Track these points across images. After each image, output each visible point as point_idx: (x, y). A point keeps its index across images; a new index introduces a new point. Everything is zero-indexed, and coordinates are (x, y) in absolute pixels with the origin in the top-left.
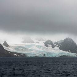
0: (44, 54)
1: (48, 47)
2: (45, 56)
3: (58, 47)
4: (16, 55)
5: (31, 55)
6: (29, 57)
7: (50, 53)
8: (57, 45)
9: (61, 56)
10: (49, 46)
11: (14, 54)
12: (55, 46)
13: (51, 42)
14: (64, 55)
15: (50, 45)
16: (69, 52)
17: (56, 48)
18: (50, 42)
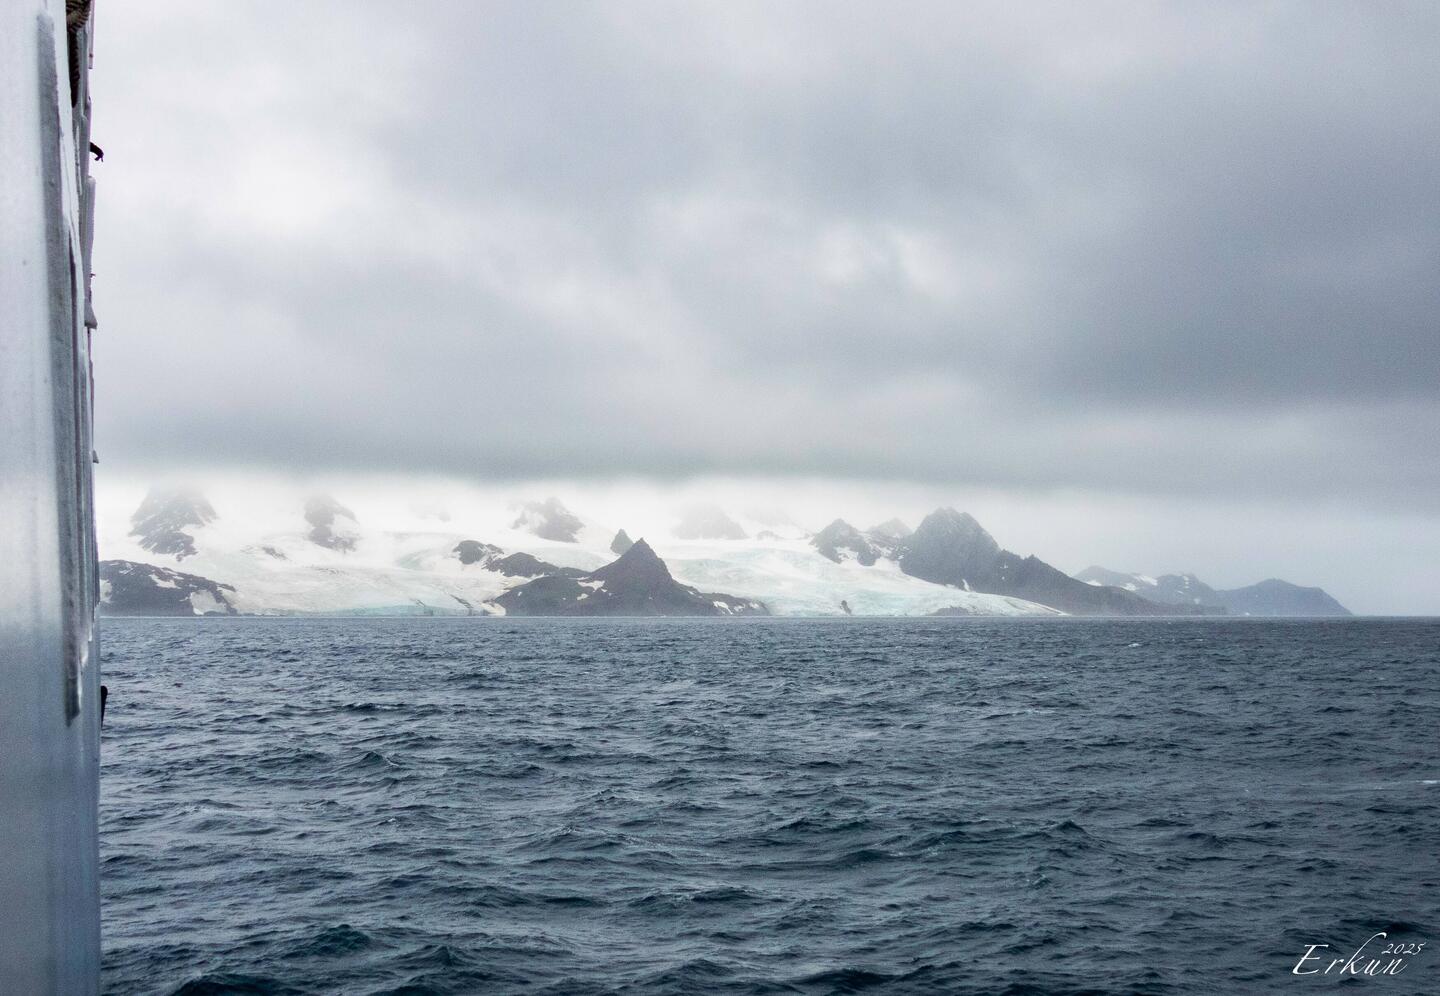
0: (844, 603)
1: (839, 561)
2: (848, 611)
3: (893, 558)
4: (723, 605)
5: (797, 608)
6: (791, 615)
7: (874, 597)
8: (885, 551)
9: (942, 611)
10: (845, 556)
11: (716, 604)
12: (879, 556)
13: (852, 531)
14: (955, 605)
15: (846, 550)
16: (962, 587)
17: (882, 564)
18: (845, 533)
